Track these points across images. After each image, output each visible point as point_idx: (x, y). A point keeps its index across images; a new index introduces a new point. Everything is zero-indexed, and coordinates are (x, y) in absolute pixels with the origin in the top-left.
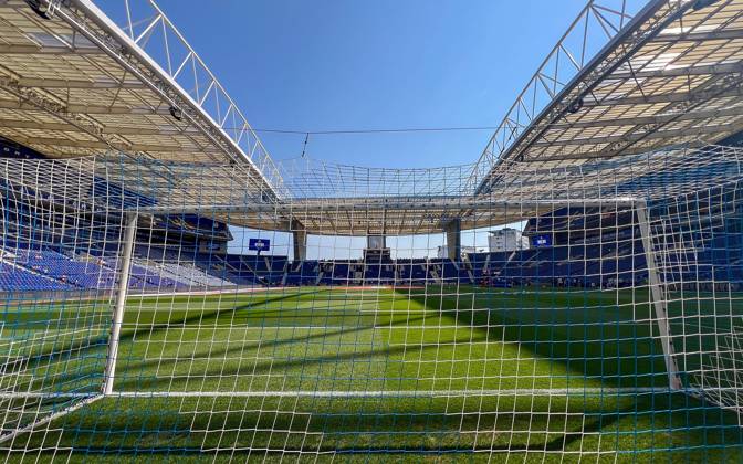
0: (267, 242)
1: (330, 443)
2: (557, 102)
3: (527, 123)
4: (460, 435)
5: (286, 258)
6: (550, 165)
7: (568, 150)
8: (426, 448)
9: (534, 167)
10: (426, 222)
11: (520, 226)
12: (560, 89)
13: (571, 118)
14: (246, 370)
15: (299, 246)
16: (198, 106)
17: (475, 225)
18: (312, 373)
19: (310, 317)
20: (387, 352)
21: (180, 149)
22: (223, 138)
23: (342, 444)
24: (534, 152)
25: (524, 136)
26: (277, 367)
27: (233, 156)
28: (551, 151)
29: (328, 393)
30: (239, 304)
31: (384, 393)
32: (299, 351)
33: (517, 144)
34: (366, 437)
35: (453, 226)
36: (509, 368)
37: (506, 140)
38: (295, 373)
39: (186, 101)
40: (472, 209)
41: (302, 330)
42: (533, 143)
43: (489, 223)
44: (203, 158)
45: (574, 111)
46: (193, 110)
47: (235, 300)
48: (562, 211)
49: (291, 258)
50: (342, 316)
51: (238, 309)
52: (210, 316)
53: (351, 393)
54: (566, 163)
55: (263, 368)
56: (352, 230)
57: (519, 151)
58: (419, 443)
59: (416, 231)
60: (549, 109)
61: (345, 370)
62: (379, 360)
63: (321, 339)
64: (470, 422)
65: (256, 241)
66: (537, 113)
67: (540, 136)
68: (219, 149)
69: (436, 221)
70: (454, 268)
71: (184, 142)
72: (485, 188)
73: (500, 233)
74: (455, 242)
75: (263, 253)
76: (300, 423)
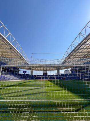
0: (26, 72)
1: (35, 110)
2: (75, 49)
3: (70, 52)
4: (59, 109)
6: (74, 59)
7: (77, 57)
8: (53, 112)
9: (72, 59)
10: (54, 68)
11: (70, 69)
12: (75, 46)
13: (78, 51)
14: (20, 96)
15: (32, 72)
16: (15, 48)
17: (62, 69)
18: (32, 96)
19: (32, 85)
20: (46, 92)
21: (12, 55)
22: (19, 53)
23: (37, 111)
24: (72, 57)
25: (70, 54)
26: (26, 95)
27: (21, 56)
28: (74, 57)
29: (35, 100)
30: (19, 83)
31: (45, 100)
32: (30, 92)
33: (69, 55)
34: (42, 109)
35: (58, 69)
36: (68, 96)
37: (67, 55)
38: (29, 96)
39: (13, 47)
40: (61, 67)
41: (30, 88)
42: (71, 55)
43: (64, 69)
44: (16, 57)
45: (78, 50)
46: (14, 49)
48: (76, 67)
49: (30, 75)
50: (38, 85)
52: (14, 85)
53: (39, 100)
54: (77, 59)
55: (23, 95)
56: (41, 70)
57: (69, 57)
58: (51, 110)
59: (52, 70)
60: (74, 50)
61: (38, 95)
62: (44, 94)
63: (34, 90)
64: (61, 107)
65: (24, 71)
66: (72, 50)
67: (72, 54)
68: (18, 55)
69: (55, 68)
70: (58, 77)
71: (12, 54)
72: (63, 63)
73: (66, 70)
74: (59, 72)
75: (25, 74)
76: (29, 107)
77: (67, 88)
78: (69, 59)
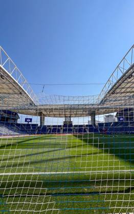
0: (31, 119)
1: (50, 192)
2: (124, 75)
3: (115, 81)
4: (95, 188)
5: (37, 125)
6: (123, 95)
7: (128, 90)
8: (83, 193)
9: (118, 95)
10: (85, 113)
11: (115, 114)
12: (125, 71)
13: (129, 80)
14: (21, 165)
15: (42, 121)
16: (10, 75)
17: (100, 114)
18: (44, 165)
19: (44, 145)
20: (70, 157)
21: (3, 88)
22: (18, 85)
23: (54, 192)
24: (118, 90)
25: (115, 85)
26: (32, 163)
27: (21, 91)
28: (123, 90)
29: (49, 173)
30: (19, 141)
31: (69, 172)
32: (39, 158)
33: (112, 88)
34: (63, 189)
35: (93, 114)
36: (111, 163)
37: (108, 87)
38: (38, 165)
39: (6, 73)
40: (98, 109)
41: (41, 150)
42: (117, 88)
43: (104, 113)
44: (11, 91)
45: (130, 78)
46: (8, 76)
47: (18, 139)
48: (126, 110)
49: (39, 125)
50: (55, 145)
51: (18, 143)
52: (9, 145)
53: (57, 173)
54: (128, 94)
55: (27, 164)
56: (60, 116)
57: (113, 91)
58: (81, 191)
59: (81, 115)
60: (122, 77)
61: (55, 164)
62: (67, 160)
63: (47, 153)
64: (98, 183)
65: (28, 119)
66: (119, 78)
67: (120, 85)
68: (16, 89)
69: (87, 112)
70: (93, 128)
71: (5, 86)
72: (103, 102)
73: (108, 116)
74: (94, 120)
75: (30, 123)
76: (39, 185)
77: (109, 149)
78: (114, 95)
